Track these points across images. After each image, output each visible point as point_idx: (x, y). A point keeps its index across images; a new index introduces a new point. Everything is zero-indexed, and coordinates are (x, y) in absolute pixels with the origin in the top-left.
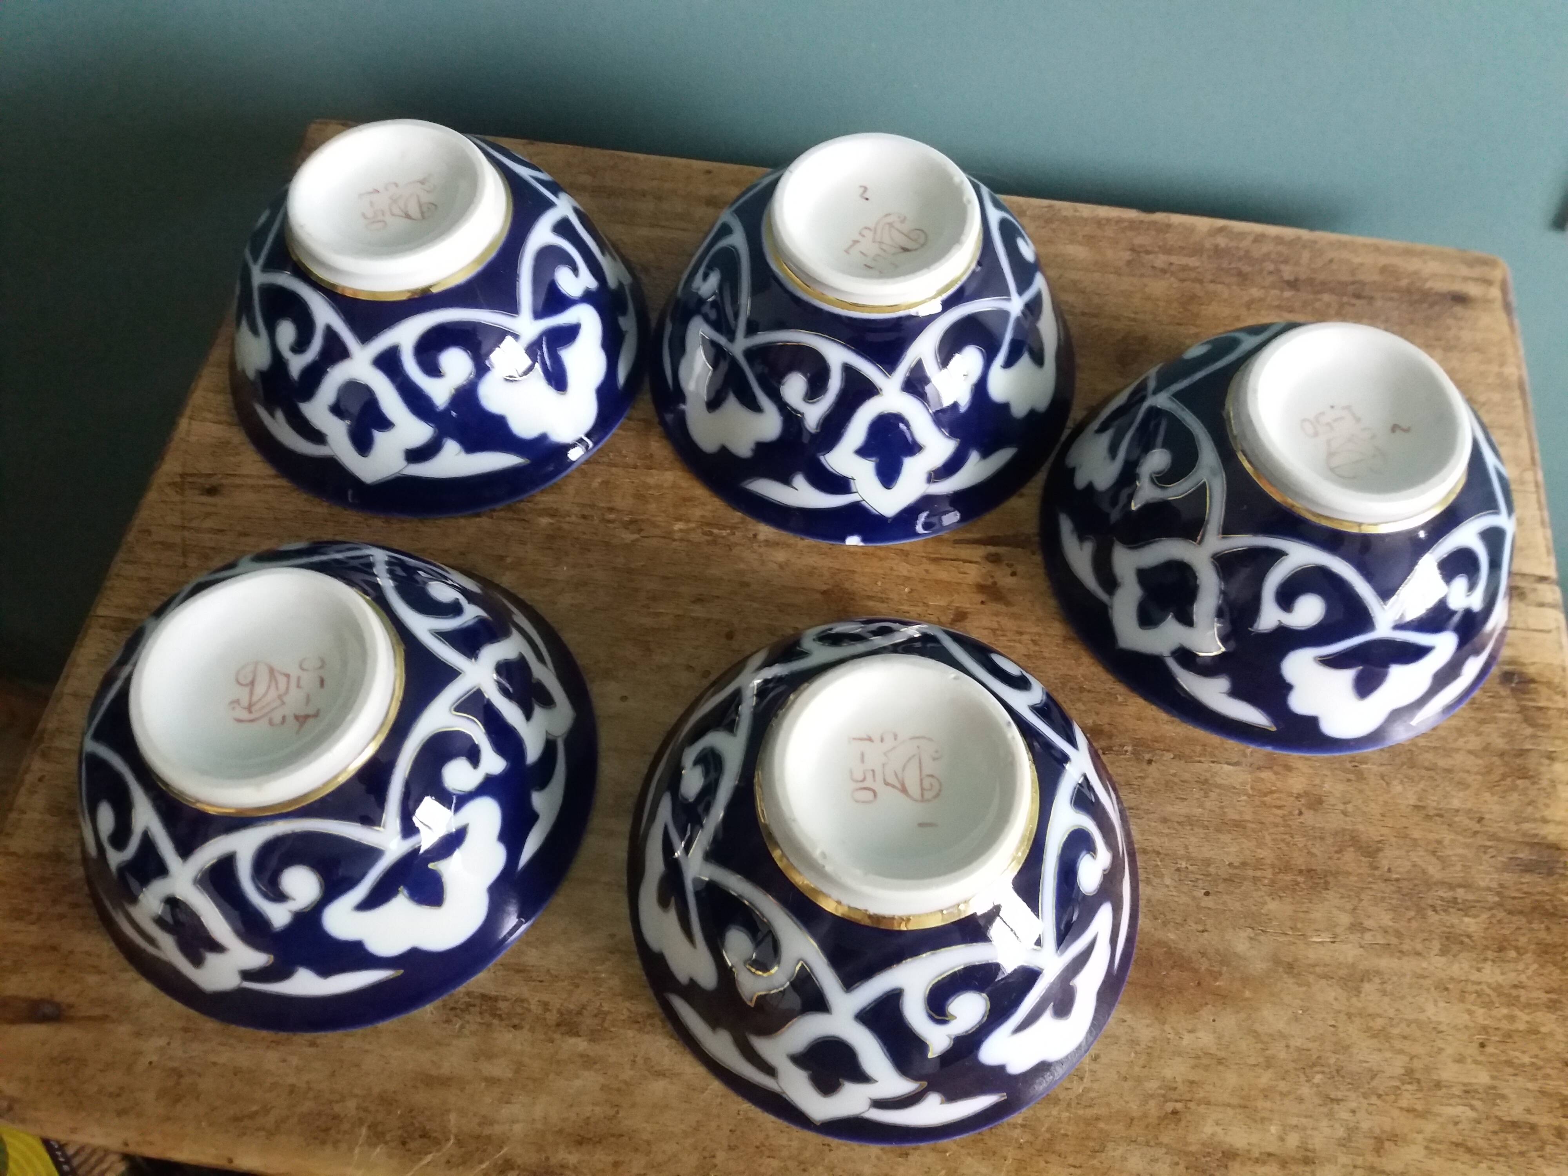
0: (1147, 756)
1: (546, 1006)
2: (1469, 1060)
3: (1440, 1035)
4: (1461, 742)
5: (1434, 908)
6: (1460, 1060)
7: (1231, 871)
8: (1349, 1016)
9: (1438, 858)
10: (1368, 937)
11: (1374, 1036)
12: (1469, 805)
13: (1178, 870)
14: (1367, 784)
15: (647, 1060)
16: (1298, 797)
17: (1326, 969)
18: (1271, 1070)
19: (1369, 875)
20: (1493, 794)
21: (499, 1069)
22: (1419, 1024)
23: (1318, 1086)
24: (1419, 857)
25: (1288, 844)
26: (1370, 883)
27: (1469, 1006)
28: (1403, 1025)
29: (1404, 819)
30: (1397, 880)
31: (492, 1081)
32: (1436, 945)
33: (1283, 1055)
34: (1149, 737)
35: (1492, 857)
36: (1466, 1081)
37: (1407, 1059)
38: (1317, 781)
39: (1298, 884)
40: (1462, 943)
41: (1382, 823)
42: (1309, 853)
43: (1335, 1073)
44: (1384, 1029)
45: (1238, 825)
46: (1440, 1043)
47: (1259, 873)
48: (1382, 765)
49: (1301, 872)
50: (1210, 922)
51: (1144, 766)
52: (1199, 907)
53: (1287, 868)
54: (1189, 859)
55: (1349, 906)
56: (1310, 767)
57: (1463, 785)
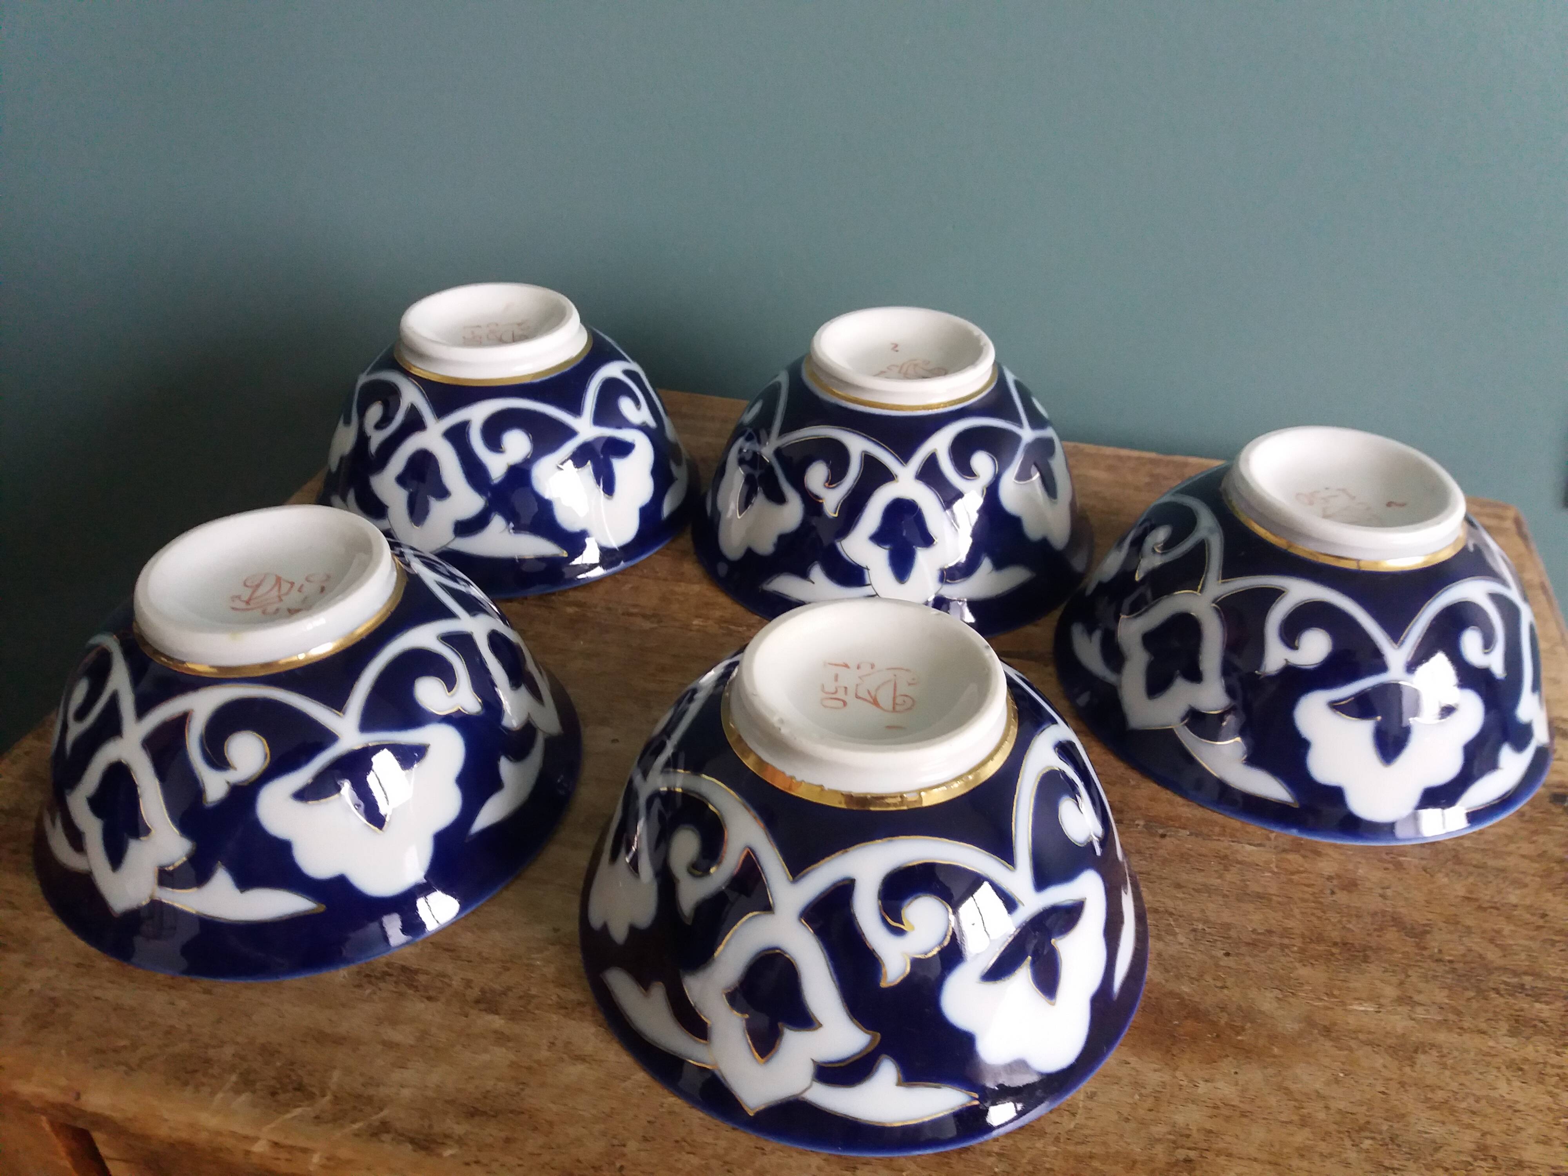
0: (1161, 831)
1: (468, 984)
2: (1557, 1143)
3: (1517, 1114)
4: (1512, 847)
5: (1497, 991)
6: (1546, 1141)
7: (1254, 936)
8: (1402, 1084)
9: (1497, 945)
10: (1420, 1010)
11: (1432, 1108)
12: (1528, 902)
13: (1194, 930)
14: (1408, 874)
15: (568, 1044)
16: (1330, 878)
17: (1371, 1037)
18: (1307, 1129)
19: (1416, 954)
20: (1554, 895)
21: (400, 1035)
22: (1492, 1102)
23: (1367, 1151)
24: (1476, 943)
25: (1319, 918)
26: (1418, 961)
27: (1551, 1088)
28: (1471, 1100)
29: (1452, 908)
30: (1451, 962)
31: (389, 1045)
32: (1504, 1027)
33: (1322, 1115)
34: (1163, 816)
35: (1561, 950)
36: (1554, 1164)
37: (1479, 1134)
38: (1350, 866)
39: (1333, 954)
40: (1535, 1026)
41: (1426, 909)
42: (1344, 928)
43: (1388, 1140)
44: (1446, 1102)
45: (1262, 898)
46: (1520, 1123)
47: (1286, 941)
48: (1422, 859)
49: (1335, 944)
50: (1230, 982)
51: (1158, 839)
52: (1217, 965)
53: (1320, 939)
54: (1206, 922)
55: (1395, 980)
56: (1341, 854)
57: (1520, 884)
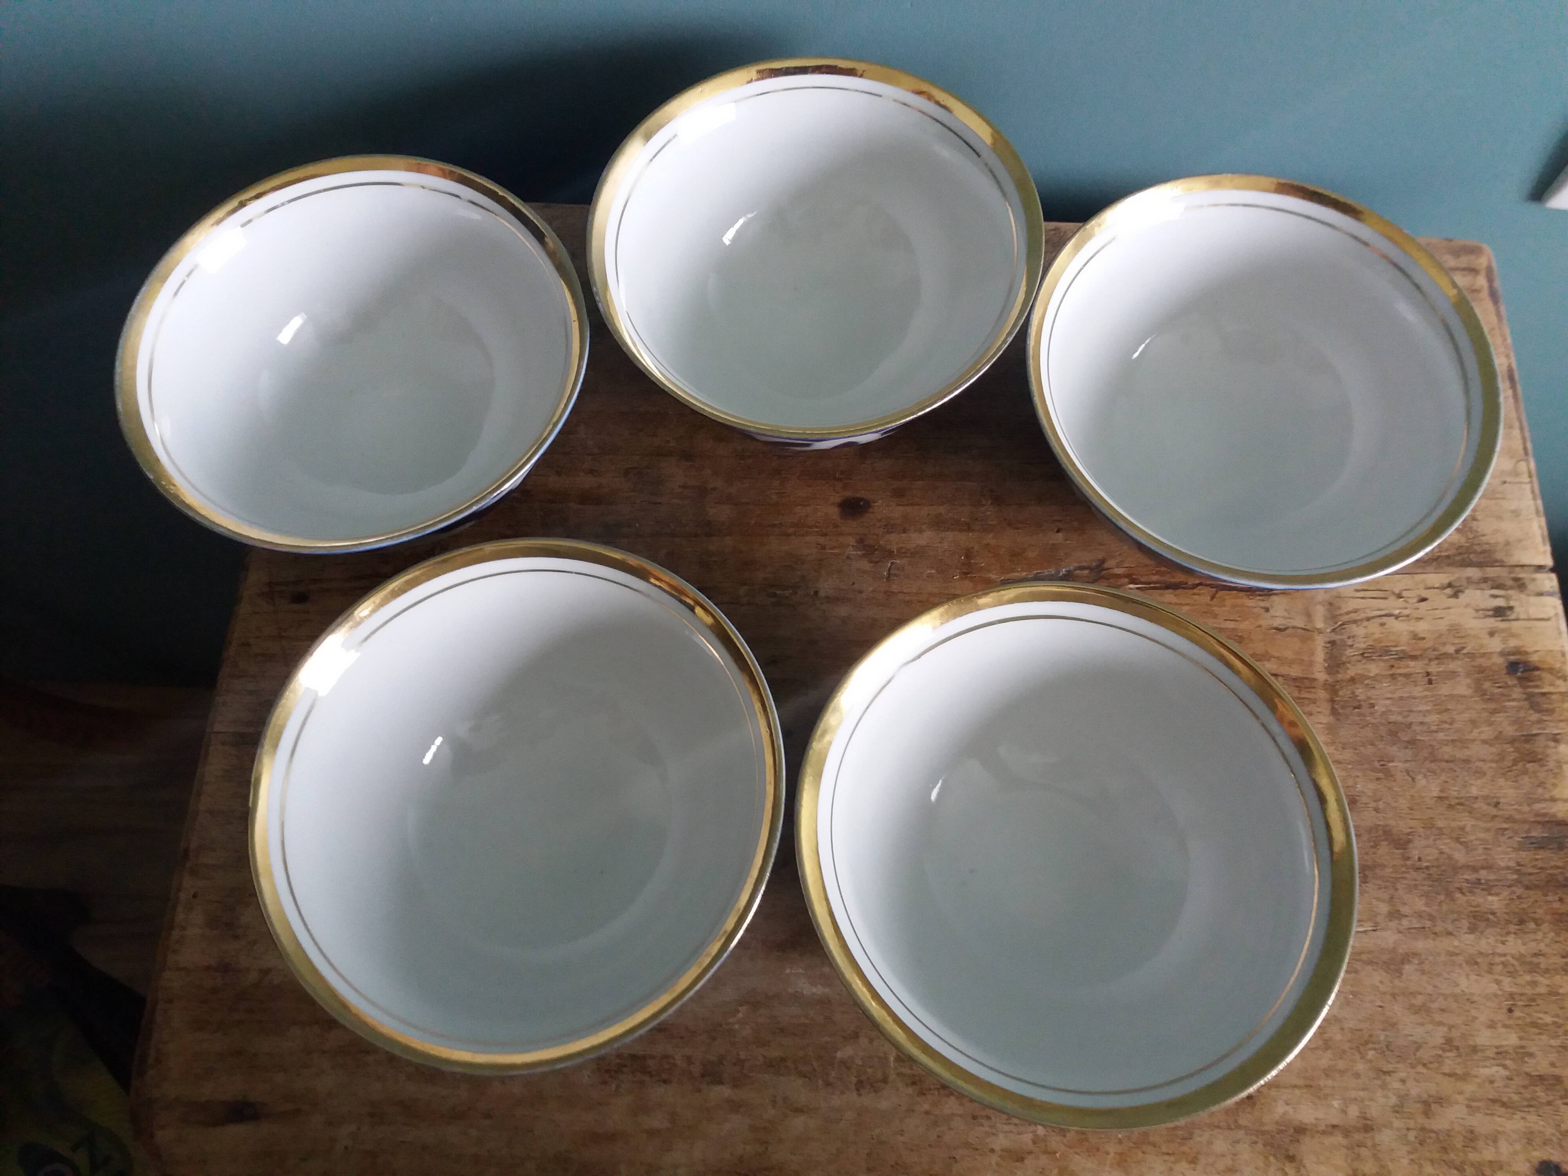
2: (1500, 1025)
3: (1474, 1005)
4: (1475, 734)
5: (1460, 890)
6: (1492, 1025)
8: (1394, 996)
9: (1461, 843)
10: (1405, 922)
11: (1416, 1013)
12: (1485, 792)
14: (1395, 781)
17: (1370, 956)
18: (1329, 1051)
19: (1403, 866)
20: (1506, 779)
22: (1456, 997)
23: (1371, 1061)
24: (1446, 845)
26: (1404, 872)
27: (1497, 977)
28: (1441, 999)
29: (1429, 811)
30: (1427, 868)
32: (1465, 924)
33: (1338, 1037)
35: (1510, 838)
36: (1497, 1044)
37: (1446, 1029)
40: (1488, 920)
41: (1411, 817)
43: (1385, 1048)
44: (1424, 1005)
46: (1474, 1013)
48: (1406, 761)
55: (1386, 896)
56: (1343, 770)
57: (1480, 773)
